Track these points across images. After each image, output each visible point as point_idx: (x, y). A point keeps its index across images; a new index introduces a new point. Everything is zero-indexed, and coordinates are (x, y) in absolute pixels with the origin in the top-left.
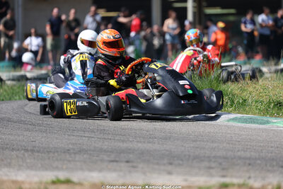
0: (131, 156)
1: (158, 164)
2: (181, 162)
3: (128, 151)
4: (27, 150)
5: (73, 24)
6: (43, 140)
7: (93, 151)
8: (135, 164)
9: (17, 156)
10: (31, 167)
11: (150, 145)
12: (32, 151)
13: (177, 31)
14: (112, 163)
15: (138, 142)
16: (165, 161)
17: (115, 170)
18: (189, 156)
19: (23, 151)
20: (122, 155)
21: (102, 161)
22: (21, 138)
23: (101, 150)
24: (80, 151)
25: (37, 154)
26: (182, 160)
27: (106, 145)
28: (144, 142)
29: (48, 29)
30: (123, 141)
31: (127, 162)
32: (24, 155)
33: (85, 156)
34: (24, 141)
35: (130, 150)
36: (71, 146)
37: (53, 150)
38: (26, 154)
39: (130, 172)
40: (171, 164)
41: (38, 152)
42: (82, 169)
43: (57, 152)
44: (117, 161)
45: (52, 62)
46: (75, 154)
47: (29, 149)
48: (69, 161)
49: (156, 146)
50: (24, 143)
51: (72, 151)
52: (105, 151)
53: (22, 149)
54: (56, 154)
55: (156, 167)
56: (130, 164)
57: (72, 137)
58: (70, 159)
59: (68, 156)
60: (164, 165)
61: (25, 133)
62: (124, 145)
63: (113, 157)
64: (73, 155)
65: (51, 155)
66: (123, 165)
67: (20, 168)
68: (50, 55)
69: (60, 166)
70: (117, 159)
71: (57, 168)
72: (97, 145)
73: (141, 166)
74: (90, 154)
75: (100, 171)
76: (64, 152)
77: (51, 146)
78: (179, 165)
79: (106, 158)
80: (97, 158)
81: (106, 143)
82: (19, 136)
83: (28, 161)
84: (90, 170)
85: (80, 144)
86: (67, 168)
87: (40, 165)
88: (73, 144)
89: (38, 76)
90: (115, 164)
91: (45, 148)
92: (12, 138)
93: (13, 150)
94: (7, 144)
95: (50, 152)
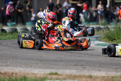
0: (83, 63)
1: (94, 66)
2: (104, 66)
3: (82, 61)
4: (39, 60)
5: (58, 6)
6: (45, 56)
8: (85, 67)
9: (34, 63)
10: (40, 68)
11: (91, 58)
12: (41, 60)
13: (103, 10)
14: (75, 66)
15: (86, 57)
16: (98, 66)
17: (76, 69)
18: (108, 63)
20: (79, 62)
21: (71, 65)
23: (70, 61)
24: (61, 61)
25: (43, 62)
26: (105, 65)
28: (89, 57)
31: (81, 66)
32: (37, 62)
33: (63, 63)
34: (37, 56)
36: (57, 59)
38: (38, 62)
39: (83, 70)
40: (100, 67)
42: (62, 68)
43: (52, 61)
44: (77, 65)
46: (59, 62)
48: (57, 65)
49: (94, 59)
50: (37, 57)
52: (72, 61)
53: (37, 60)
54: (51, 62)
55: (94, 68)
56: (83, 67)
57: (58, 55)
58: (57, 64)
59: (56, 63)
60: (97, 67)
61: (38, 53)
62: (81, 58)
63: (75, 63)
64: (58, 62)
65: (49, 62)
66: (79, 67)
67: (36, 68)
69: (53, 67)
70: (77, 64)
71: (51, 68)
72: (68, 58)
73: (87, 67)
74: (66, 62)
75: (70, 69)
76: (54, 61)
77: (49, 58)
78: (104, 67)
79: (72, 64)
80: (69, 64)
81: (73, 58)
82: (35, 54)
83: (39, 65)
84: (66, 69)
85: (61, 58)
86: (55, 68)
87: (44, 67)
90: (76, 66)
91: (46, 59)
92: (32, 55)
93: (33, 60)
94: (30, 58)
95: (49, 61)
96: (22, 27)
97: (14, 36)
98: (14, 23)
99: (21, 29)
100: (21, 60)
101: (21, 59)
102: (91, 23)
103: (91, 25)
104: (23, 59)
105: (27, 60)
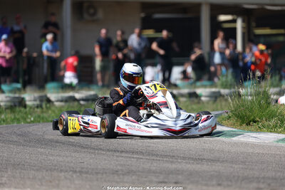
0: (180, 177)
1: (206, 185)
2: (230, 183)
3: (177, 172)
4: (75, 172)
5: (122, 45)
6: (91, 161)
7: (142, 172)
9: (65, 178)
11: (199, 166)
12: (81, 172)
14: (160, 184)
15: (186, 163)
16: (214, 182)
18: (238, 177)
19: (71, 173)
20: (171, 176)
22: (69, 159)
23: (150, 171)
24: (128, 172)
25: (85, 175)
26: (231, 181)
27: (155, 166)
28: (193, 163)
29: (97, 50)
30: (172, 162)
31: (176, 183)
32: (72, 176)
33: (134, 177)
34: (72, 162)
35: (178, 171)
36: (119, 168)
37: (101, 172)
38: (74, 176)
40: (220, 185)
41: (87, 173)
43: (106, 173)
44: (165, 182)
45: (100, 84)
46: (123, 175)
47: (77, 170)
48: (117, 182)
49: (205, 168)
50: (72, 164)
51: (120, 172)
52: (154, 172)
53: (71, 171)
54: (105, 176)
56: (179, 185)
57: (121, 158)
58: (119, 180)
59: (116, 177)
60: (213, 186)
61: (73, 154)
62: (174, 166)
63: (161, 178)
64: (121, 177)
65: (100, 176)
68: (99, 76)
70: (166, 180)
72: (145, 167)
74: (139, 176)
76: (113, 174)
77: (99, 167)
78: (228, 186)
79: (154, 179)
80: (146, 179)
81: (155, 165)
82: (67, 157)
83: (77, 182)
85: (128, 165)
87: (88, 187)
88: (121, 165)
89: (86, 97)
91: (93, 169)
92: (61, 159)
93: (61, 171)
94: (55, 166)
95: (99, 173)
96: (37, 95)
97: (17, 117)
98: (19, 86)
99: (35, 100)
100: (33, 172)
101: (33, 170)
102: (198, 84)
103: (199, 87)
104: (37, 170)
105: (47, 170)
